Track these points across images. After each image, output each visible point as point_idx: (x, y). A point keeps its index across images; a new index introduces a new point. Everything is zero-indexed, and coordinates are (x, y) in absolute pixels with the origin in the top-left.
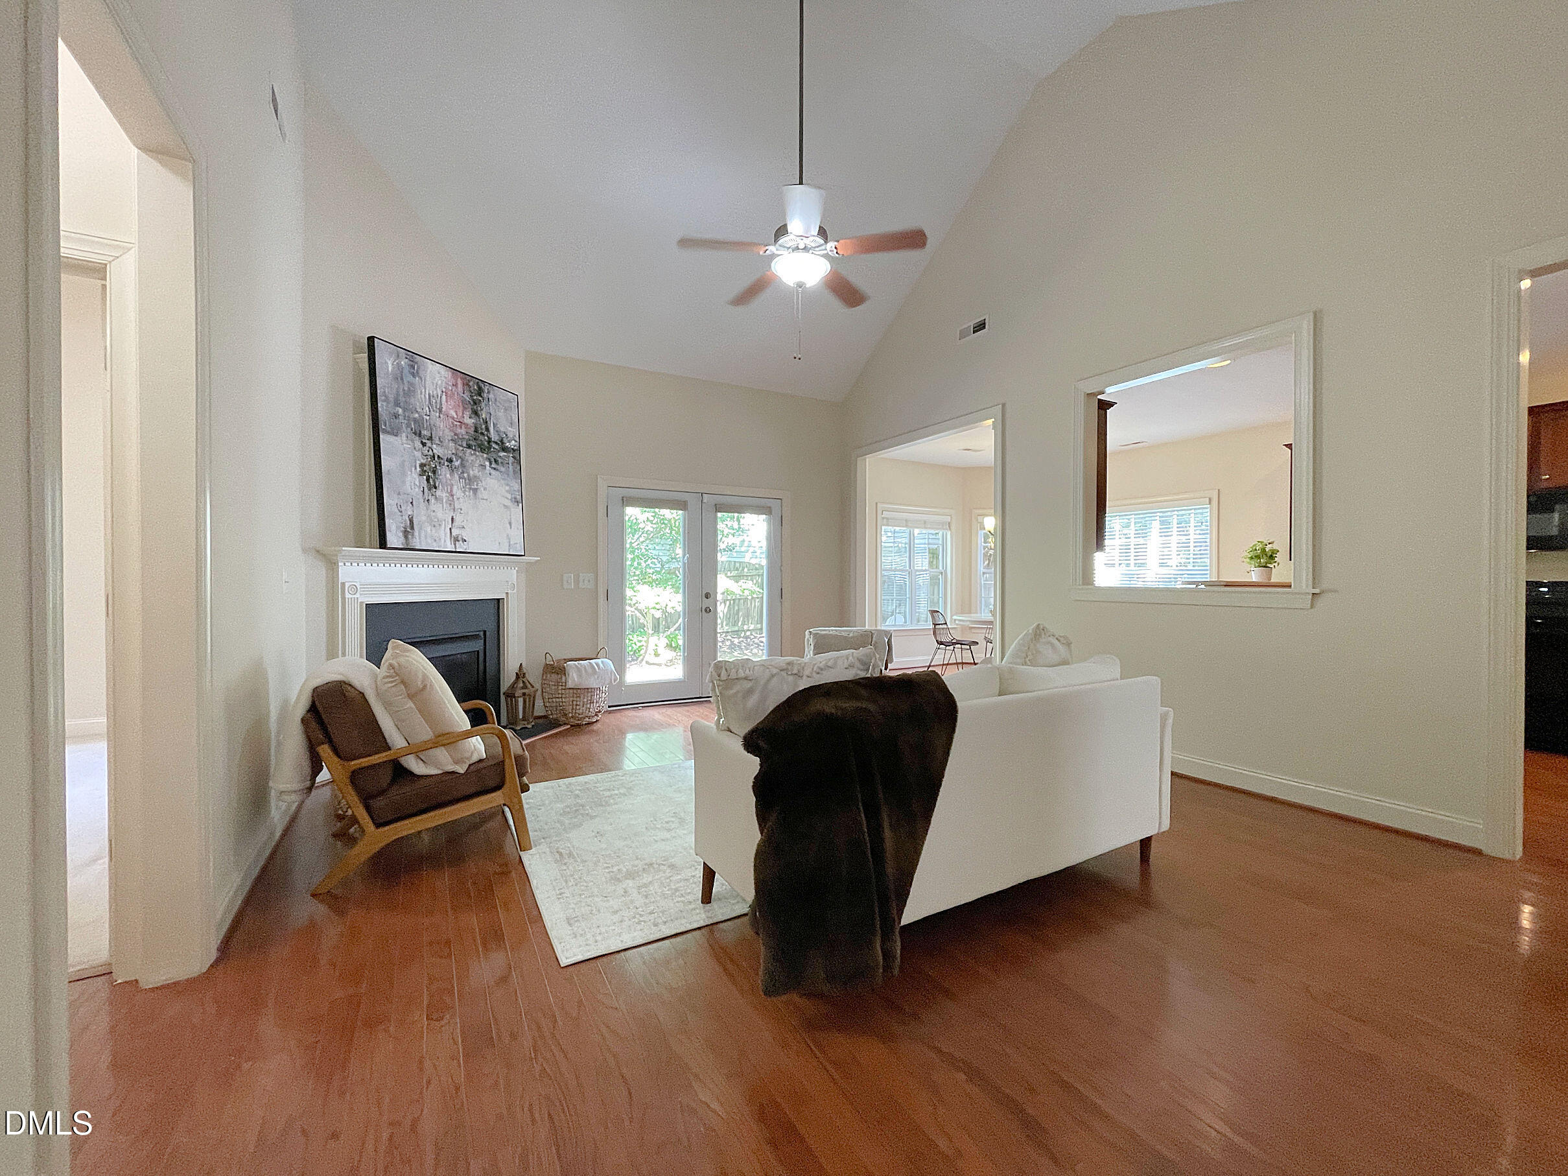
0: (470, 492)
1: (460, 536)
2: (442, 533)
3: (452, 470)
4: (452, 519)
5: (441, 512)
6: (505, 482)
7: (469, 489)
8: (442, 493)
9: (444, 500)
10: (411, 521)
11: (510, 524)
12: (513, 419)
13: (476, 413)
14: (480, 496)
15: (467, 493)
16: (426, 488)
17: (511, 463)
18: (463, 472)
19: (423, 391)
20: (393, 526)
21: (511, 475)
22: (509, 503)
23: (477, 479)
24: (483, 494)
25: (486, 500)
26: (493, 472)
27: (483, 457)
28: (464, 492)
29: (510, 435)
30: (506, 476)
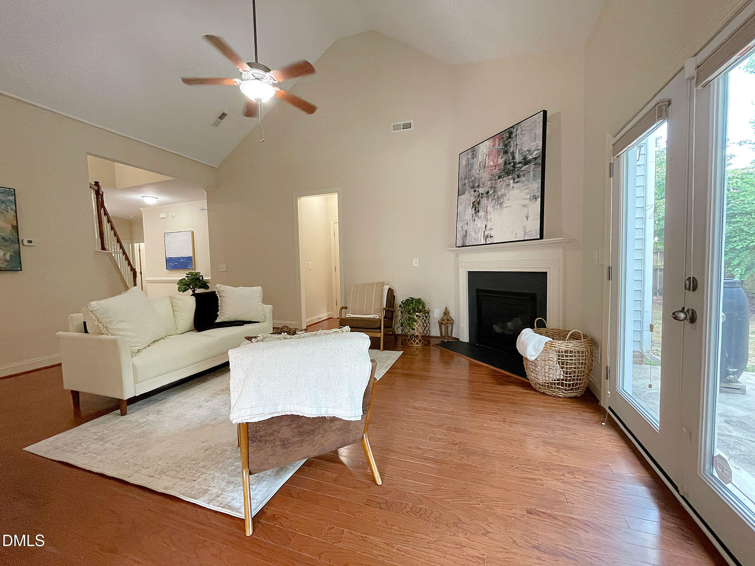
0: (497, 206)
1: (489, 235)
2: (480, 236)
3: (488, 197)
4: (486, 225)
5: (480, 224)
6: (525, 187)
7: (498, 204)
8: (481, 214)
9: (482, 216)
10: (466, 232)
11: (527, 217)
12: (537, 133)
13: (506, 152)
14: (505, 206)
15: (496, 208)
16: (474, 214)
17: (531, 170)
18: (495, 196)
19: (477, 162)
20: (459, 237)
21: (531, 180)
22: (527, 202)
23: (503, 195)
24: (506, 203)
25: (509, 206)
26: (516, 185)
27: (508, 179)
28: (494, 208)
29: (533, 148)
30: (526, 182)
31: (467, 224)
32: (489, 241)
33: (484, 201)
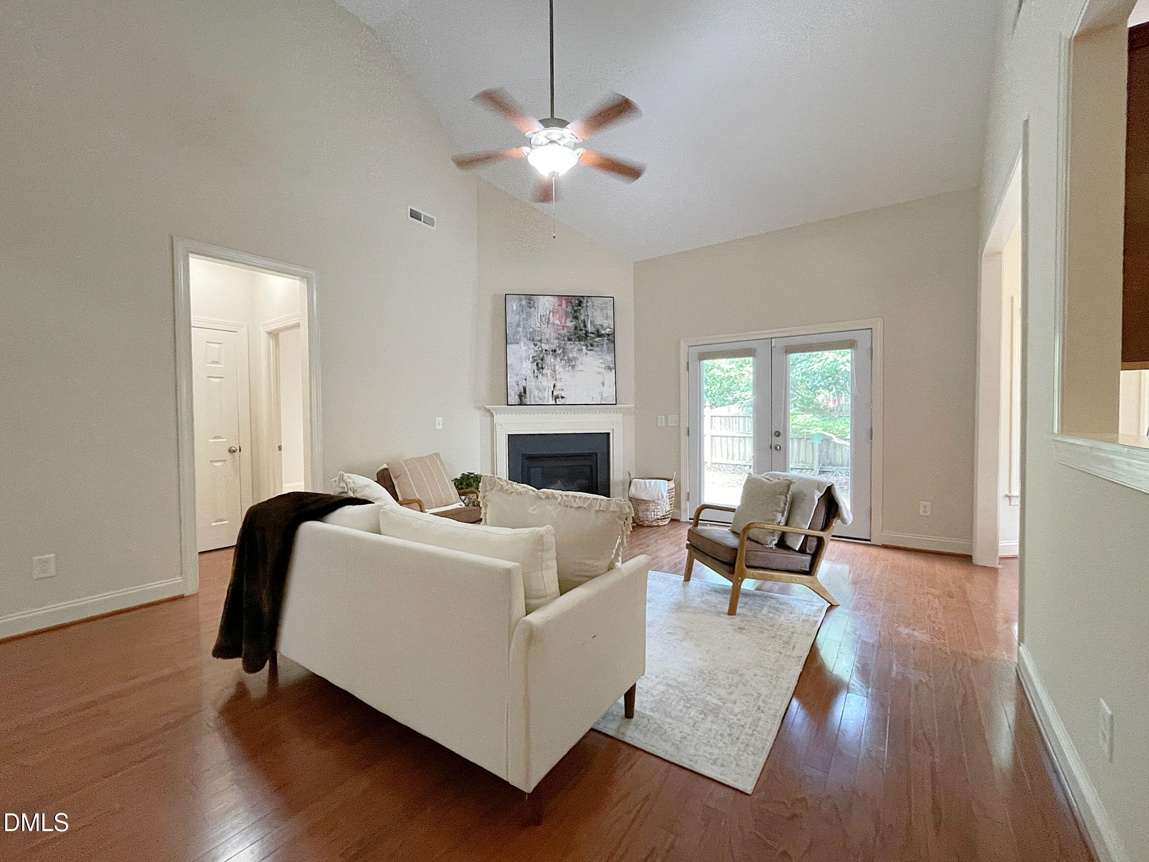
0: (569, 368)
1: (560, 395)
2: (545, 395)
3: (555, 356)
4: (554, 385)
5: (546, 382)
6: (600, 357)
7: (569, 366)
8: (547, 371)
9: (549, 375)
10: (525, 389)
11: (603, 384)
12: (609, 314)
13: (576, 318)
14: (578, 369)
15: (567, 369)
16: (536, 370)
17: (605, 344)
18: (564, 356)
19: (536, 314)
20: (513, 394)
21: (605, 352)
22: (603, 370)
23: (575, 359)
24: (579, 367)
25: (583, 371)
26: (589, 352)
27: (580, 344)
28: (564, 368)
29: (606, 325)
30: (600, 353)
31: (526, 379)
32: (560, 401)
33: (550, 359)
